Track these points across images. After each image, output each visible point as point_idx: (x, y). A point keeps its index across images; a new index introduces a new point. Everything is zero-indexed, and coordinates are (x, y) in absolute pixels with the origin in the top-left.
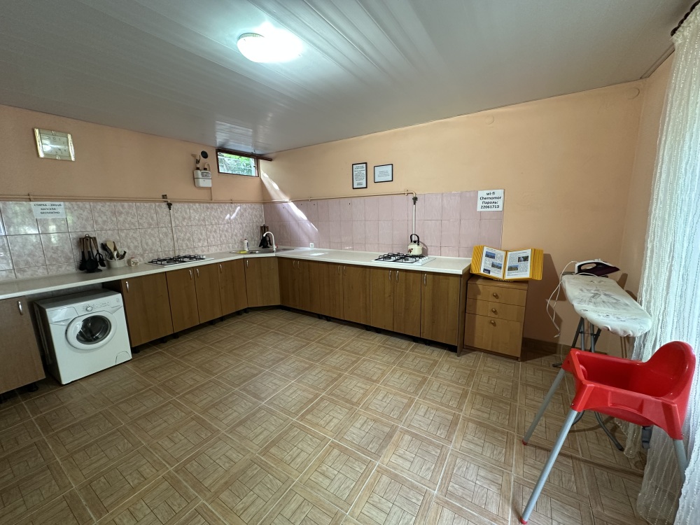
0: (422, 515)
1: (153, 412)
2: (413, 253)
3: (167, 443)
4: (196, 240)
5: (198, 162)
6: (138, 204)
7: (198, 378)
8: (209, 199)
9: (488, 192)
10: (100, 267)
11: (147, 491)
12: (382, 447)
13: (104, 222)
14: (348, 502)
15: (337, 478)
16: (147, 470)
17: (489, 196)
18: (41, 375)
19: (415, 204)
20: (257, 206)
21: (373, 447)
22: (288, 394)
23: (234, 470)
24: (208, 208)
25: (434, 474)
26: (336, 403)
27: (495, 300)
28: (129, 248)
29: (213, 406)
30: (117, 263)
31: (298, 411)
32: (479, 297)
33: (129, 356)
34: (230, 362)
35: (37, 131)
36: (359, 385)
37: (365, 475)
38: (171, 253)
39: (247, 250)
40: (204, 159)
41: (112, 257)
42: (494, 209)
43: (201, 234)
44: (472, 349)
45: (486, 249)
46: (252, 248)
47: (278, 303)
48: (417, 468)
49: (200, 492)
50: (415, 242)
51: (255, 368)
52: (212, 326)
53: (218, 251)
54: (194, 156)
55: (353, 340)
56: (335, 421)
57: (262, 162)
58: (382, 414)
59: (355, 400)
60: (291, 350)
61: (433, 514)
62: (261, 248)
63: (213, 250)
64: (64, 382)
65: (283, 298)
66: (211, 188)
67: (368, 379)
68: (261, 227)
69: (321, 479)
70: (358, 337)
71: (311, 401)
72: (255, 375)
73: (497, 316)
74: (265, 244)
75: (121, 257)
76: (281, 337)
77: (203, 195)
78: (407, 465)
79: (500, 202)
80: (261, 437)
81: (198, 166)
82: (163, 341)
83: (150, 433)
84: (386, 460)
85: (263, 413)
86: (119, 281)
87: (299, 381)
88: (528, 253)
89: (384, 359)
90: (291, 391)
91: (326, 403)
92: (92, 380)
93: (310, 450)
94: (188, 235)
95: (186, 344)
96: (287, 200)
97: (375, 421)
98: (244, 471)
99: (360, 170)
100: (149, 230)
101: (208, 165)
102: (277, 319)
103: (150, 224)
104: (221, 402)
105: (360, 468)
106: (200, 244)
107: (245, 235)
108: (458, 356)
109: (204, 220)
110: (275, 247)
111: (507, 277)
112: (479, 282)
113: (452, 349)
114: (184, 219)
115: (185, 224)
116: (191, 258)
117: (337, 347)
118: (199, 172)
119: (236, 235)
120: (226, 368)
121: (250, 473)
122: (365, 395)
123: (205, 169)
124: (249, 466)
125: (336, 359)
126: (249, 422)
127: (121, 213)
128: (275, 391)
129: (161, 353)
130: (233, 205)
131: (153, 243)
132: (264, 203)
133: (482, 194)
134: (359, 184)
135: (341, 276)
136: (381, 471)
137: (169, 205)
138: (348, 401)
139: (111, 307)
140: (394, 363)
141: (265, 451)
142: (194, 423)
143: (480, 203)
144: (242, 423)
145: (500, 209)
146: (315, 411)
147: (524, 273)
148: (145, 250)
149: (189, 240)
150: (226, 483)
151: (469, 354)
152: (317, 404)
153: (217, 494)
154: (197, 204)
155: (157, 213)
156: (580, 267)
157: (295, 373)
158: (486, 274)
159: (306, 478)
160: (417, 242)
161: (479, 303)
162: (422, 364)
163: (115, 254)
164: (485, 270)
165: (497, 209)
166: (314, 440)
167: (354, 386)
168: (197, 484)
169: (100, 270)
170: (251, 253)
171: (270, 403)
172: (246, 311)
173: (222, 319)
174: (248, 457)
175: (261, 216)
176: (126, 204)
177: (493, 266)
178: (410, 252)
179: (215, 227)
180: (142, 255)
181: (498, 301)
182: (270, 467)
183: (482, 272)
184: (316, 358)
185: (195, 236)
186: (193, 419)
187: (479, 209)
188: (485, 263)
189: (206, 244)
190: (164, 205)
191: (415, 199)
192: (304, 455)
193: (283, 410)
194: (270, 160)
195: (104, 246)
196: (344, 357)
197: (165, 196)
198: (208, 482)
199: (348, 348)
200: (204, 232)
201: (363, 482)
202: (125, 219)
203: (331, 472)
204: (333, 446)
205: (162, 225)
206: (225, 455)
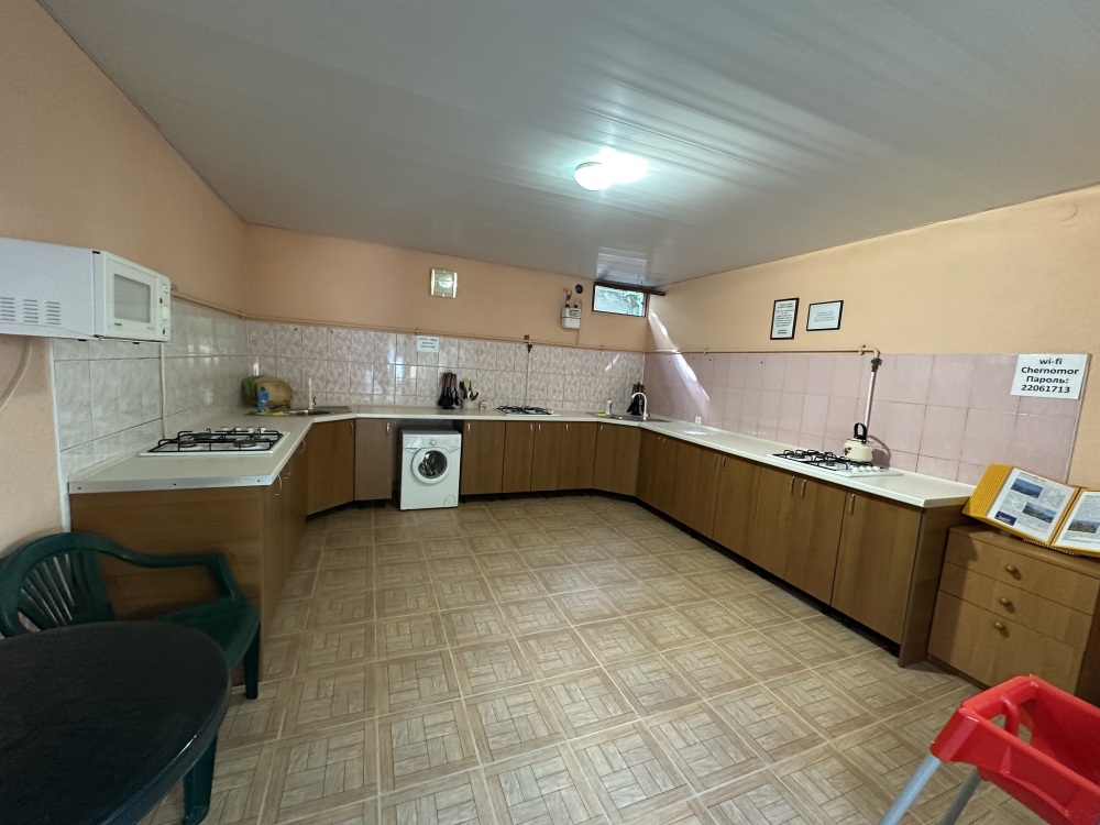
0: (658, 802)
1: (451, 559)
2: (850, 456)
3: (447, 589)
4: (551, 391)
5: (569, 297)
6: (500, 344)
7: (502, 545)
8: (576, 343)
9: (1045, 357)
10: (454, 405)
11: (415, 618)
12: (659, 707)
13: (467, 360)
14: (577, 731)
16: (423, 603)
17: (1047, 366)
18: (389, 496)
19: (875, 369)
20: (635, 357)
21: (646, 701)
22: (582, 598)
23: (488, 640)
24: (571, 354)
25: (713, 777)
26: (632, 632)
27: (1011, 579)
28: (483, 389)
29: (501, 576)
30: (469, 404)
31: (582, 621)
32: (972, 565)
33: (455, 503)
35: (434, 271)
36: (679, 627)
37: (615, 721)
38: (521, 402)
39: (608, 413)
40: (577, 295)
41: (465, 397)
42: (1056, 395)
43: (558, 385)
44: (944, 668)
45: (1015, 475)
46: (614, 412)
47: (632, 493)
48: (694, 755)
49: (451, 640)
50: (859, 437)
52: (543, 499)
53: (574, 409)
54: (566, 291)
55: (714, 573)
57: (652, 298)
58: (688, 675)
59: (661, 641)
61: (674, 811)
62: (629, 414)
63: (568, 406)
64: (402, 508)
65: (639, 486)
66: (578, 330)
67: (700, 627)
68: (634, 386)
69: (562, 693)
70: (724, 571)
72: (559, 565)
73: (1012, 616)
74: (635, 408)
75: (473, 398)
77: (570, 338)
78: (680, 744)
79: (1075, 382)
81: (568, 302)
83: (440, 575)
84: (654, 723)
85: (544, 604)
86: (462, 421)
89: (746, 614)
92: (422, 514)
93: (569, 662)
94: (543, 384)
95: (512, 509)
96: (675, 350)
97: (672, 676)
99: (787, 310)
100: (505, 373)
101: (581, 301)
103: (507, 367)
104: (509, 575)
106: (554, 397)
107: (613, 394)
108: (903, 665)
109: (564, 368)
110: (645, 415)
111: (1060, 543)
112: (979, 539)
113: (892, 648)
114: (542, 364)
115: (542, 370)
116: (539, 411)
117: (680, 573)
118: (568, 310)
119: (600, 392)
120: (534, 546)
122: (679, 642)
123: (576, 306)
124: (503, 643)
125: (668, 586)
127: (482, 352)
128: (570, 588)
129: (483, 510)
130: (603, 353)
131: (506, 388)
132: (646, 353)
133: (1031, 360)
134: (780, 332)
135: (717, 471)
136: (638, 729)
137: (530, 347)
138: (652, 639)
139: (450, 444)
140: (757, 625)
141: (524, 639)
142: (477, 583)
143: (1020, 379)
145: (1074, 395)
146: (602, 629)
148: (496, 395)
149: (543, 390)
150: (475, 645)
151: (932, 674)
152: (611, 623)
153: (463, 650)
154: (560, 349)
155: (515, 354)
157: (605, 581)
158: (1002, 523)
161: (972, 579)
162: (810, 646)
163: (469, 394)
164: (999, 515)
165: (1063, 395)
166: (581, 655)
167: (672, 626)
168: (452, 633)
169: (453, 407)
170: (613, 417)
171: (557, 598)
172: (591, 492)
173: (557, 494)
174: (505, 635)
175: (639, 371)
176: (489, 343)
177: (1028, 510)
178: (846, 452)
179: (575, 378)
180: (493, 400)
181: (1018, 583)
182: (520, 655)
183: (991, 516)
184: (642, 575)
185: (550, 386)
186: (477, 579)
187: (1016, 391)
188: (1007, 501)
189: (561, 398)
190: (524, 347)
191: (876, 363)
193: (567, 613)
194: (663, 294)
195: (462, 385)
196: (683, 587)
197: (527, 337)
198: (460, 637)
199: (698, 580)
200: (561, 383)
201: (608, 726)
202: (485, 359)
203: (578, 695)
204: (599, 673)
205: (518, 369)
206: (487, 623)
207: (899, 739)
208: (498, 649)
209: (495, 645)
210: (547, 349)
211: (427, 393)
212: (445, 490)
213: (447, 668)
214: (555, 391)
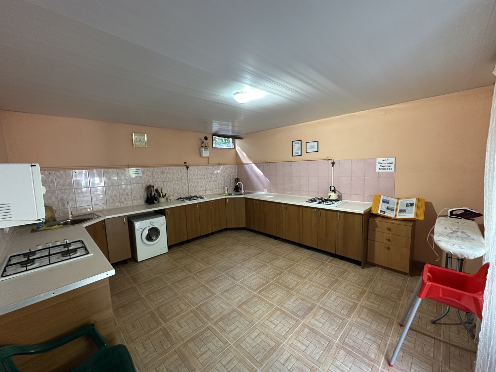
0: (327, 351)
1: (182, 280)
3: (190, 296)
4: (200, 187)
5: (203, 143)
6: (173, 168)
7: (202, 265)
8: (208, 163)
9: (384, 159)
11: (185, 316)
12: (306, 314)
13: (157, 178)
14: (285, 337)
16: (183, 307)
17: (384, 162)
18: (130, 256)
19: (333, 166)
20: (233, 166)
21: (301, 313)
23: (225, 313)
24: (206, 169)
25: (337, 332)
26: (279, 287)
27: (389, 232)
28: (167, 191)
30: (162, 200)
31: (257, 289)
32: (377, 229)
33: (166, 251)
34: (218, 258)
35: (133, 134)
36: (293, 279)
37: (295, 326)
38: (187, 194)
39: (227, 193)
40: (205, 142)
41: (160, 197)
42: (388, 171)
43: (202, 183)
44: (373, 265)
45: (382, 198)
46: (229, 192)
47: (244, 226)
48: (327, 328)
49: (209, 320)
50: (333, 191)
51: (232, 264)
52: (206, 238)
53: (211, 193)
54: (201, 139)
55: (291, 252)
56: (279, 296)
57: (236, 140)
58: (307, 297)
59: (291, 287)
60: (253, 255)
61: (334, 351)
62: (235, 192)
63: (208, 193)
64: (139, 260)
65: (247, 222)
66: (208, 157)
67: (299, 276)
68: (235, 179)
69: (270, 324)
70: (294, 251)
72: (232, 267)
73: (390, 243)
74: (237, 189)
75: (164, 196)
76: (246, 247)
77: (205, 161)
78: (321, 325)
79: (393, 166)
80: (237, 299)
81: (203, 145)
82: (182, 244)
83: (182, 290)
84: (308, 321)
85: (238, 287)
86: (164, 210)
87: (257, 273)
88: (414, 201)
89: (311, 266)
90: (253, 278)
92: (151, 261)
93: (264, 309)
94: (196, 184)
95: (194, 246)
96: (251, 163)
97: (303, 299)
99: (297, 145)
100: (177, 182)
101: (208, 144)
102: (244, 236)
103: (178, 178)
104: (215, 279)
106: (202, 189)
107: (226, 184)
108: (363, 268)
109: (204, 175)
110: (243, 191)
111: (398, 217)
112: (378, 220)
113: (358, 263)
114: (194, 174)
115: (194, 178)
116: (198, 197)
117: (280, 256)
118: (203, 149)
119: (221, 184)
120: (217, 261)
122: (297, 285)
123: (206, 147)
125: (280, 263)
126: (230, 291)
127: (165, 173)
128: (244, 277)
129: (181, 250)
130: (219, 166)
131: (179, 189)
132: (237, 164)
133: (380, 160)
134: (296, 153)
135: (284, 211)
136: (304, 326)
137: (187, 167)
138: (286, 287)
139: (160, 222)
140: (317, 268)
142: (202, 288)
143: (378, 166)
144: (227, 291)
145: (393, 170)
147: (411, 215)
148: (174, 193)
149: (196, 187)
151: (371, 268)
152: (269, 286)
153: (217, 322)
154: (201, 167)
155: (181, 172)
156: (451, 212)
157: (255, 268)
158: (382, 214)
160: (334, 191)
161: (377, 234)
162: (336, 270)
163: (162, 194)
164: (381, 211)
165: (390, 171)
166: (267, 305)
167: (291, 279)
168: (207, 316)
169: (155, 203)
171: (241, 282)
172: (226, 230)
173: (212, 234)
175: (235, 172)
176: (167, 168)
177: (388, 208)
178: (330, 197)
179: (210, 179)
180: (173, 195)
181: (390, 232)
183: (379, 212)
184: (267, 261)
185: (199, 184)
187: (377, 170)
188: (382, 206)
189: (204, 189)
190: (185, 168)
191: (333, 163)
192: (261, 311)
193: (249, 287)
194: (242, 139)
195: (157, 190)
196: (285, 262)
197: (185, 163)
198: (212, 316)
199: (287, 257)
200: (204, 182)
201: (294, 329)
202: (167, 176)
203: (276, 322)
204: (277, 309)
205: (183, 179)
206: (220, 305)
207: (375, 294)
208: (232, 315)
209: (229, 314)
210: (195, 167)
212: (161, 245)
213: (216, 334)
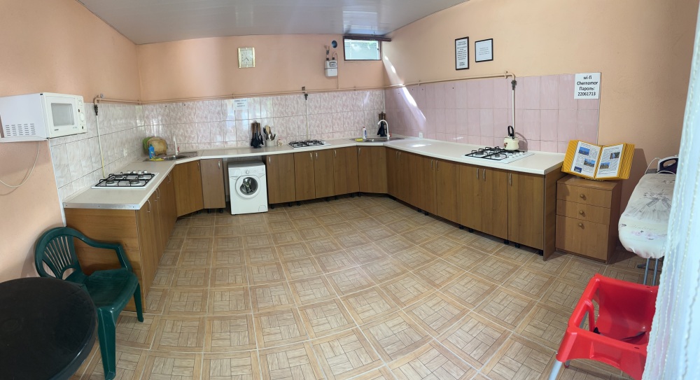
2: (508, 148)
4: (324, 127)
5: (328, 52)
6: (287, 96)
7: (295, 238)
8: (336, 87)
10: (261, 145)
15: (340, 357)
18: (224, 206)
19: (513, 89)
20: (378, 92)
22: (347, 274)
24: (334, 97)
28: (279, 132)
29: (292, 261)
30: (270, 143)
32: (568, 199)
33: (265, 209)
34: (322, 234)
35: (239, 49)
38: (305, 137)
39: (364, 138)
40: (332, 52)
41: (267, 138)
43: (328, 121)
45: (580, 145)
46: (369, 136)
47: (385, 192)
50: (511, 135)
52: (326, 202)
53: (341, 137)
54: (325, 47)
56: (372, 312)
57: (384, 43)
60: (375, 238)
62: (379, 137)
63: (337, 136)
64: (232, 214)
66: (336, 77)
68: (379, 115)
71: (363, 287)
73: (584, 219)
74: (382, 132)
75: (273, 138)
76: (374, 224)
77: (332, 84)
80: (307, 298)
81: (328, 56)
82: (289, 204)
83: (252, 260)
86: (265, 156)
87: (364, 267)
88: (620, 148)
90: (351, 273)
91: (375, 294)
92: (244, 217)
93: (335, 325)
94: (318, 122)
95: (302, 211)
96: (401, 85)
98: (283, 312)
100: (292, 118)
101: (336, 54)
102: (380, 207)
103: (293, 113)
105: (365, 359)
106: (327, 131)
107: (367, 123)
109: (331, 108)
110: (388, 136)
112: (569, 183)
114: (316, 107)
115: (316, 112)
116: (316, 142)
118: (328, 62)
119: (358, 123)
121: (285, 316)
123: (333, 59)
124: (288, 312)
126: (306, 283)
127: (276, 104)
129: (284, 213)
130: (356, 92)
131: (294, 129)
132: (385, 89)
137: (306, 95)
139: (258, 172)
141: (303, 309)
144: (302, 281)
146: (361, 297)
148: (288, 134)
149: (318, 126)
150: (269, 312)
153: (261, 315)
154: (326, 94)
155: (297, 103)
158: (577, 172)
159: (318, 342)
161: (568, 205)
163: (269, 136)
164: (576, 168)
166: (343, 320)
169: (260, 147)
170: (367, 140)
172: (359, 194)
173: (336, 198)
174: (291, 305)
175: (382, 103)
176: (279, 97)
178: (505, 146)
179: (339, 115)
180: (286, 138)
181: (585, 202)
182: (299, 321)
185: (323, 123)
186: (276, 263)
189: (331, 131)
190: (303, 96)
192: (327, 326)
194: (390, 40)
195: (265, 130)
197: (303, 88)
200: (330, 120)
202: (278, 109)
205: (300, 113)
210: (318, 95)
211: (244, 138)
212: (258, 202)
214: (327, 127)
